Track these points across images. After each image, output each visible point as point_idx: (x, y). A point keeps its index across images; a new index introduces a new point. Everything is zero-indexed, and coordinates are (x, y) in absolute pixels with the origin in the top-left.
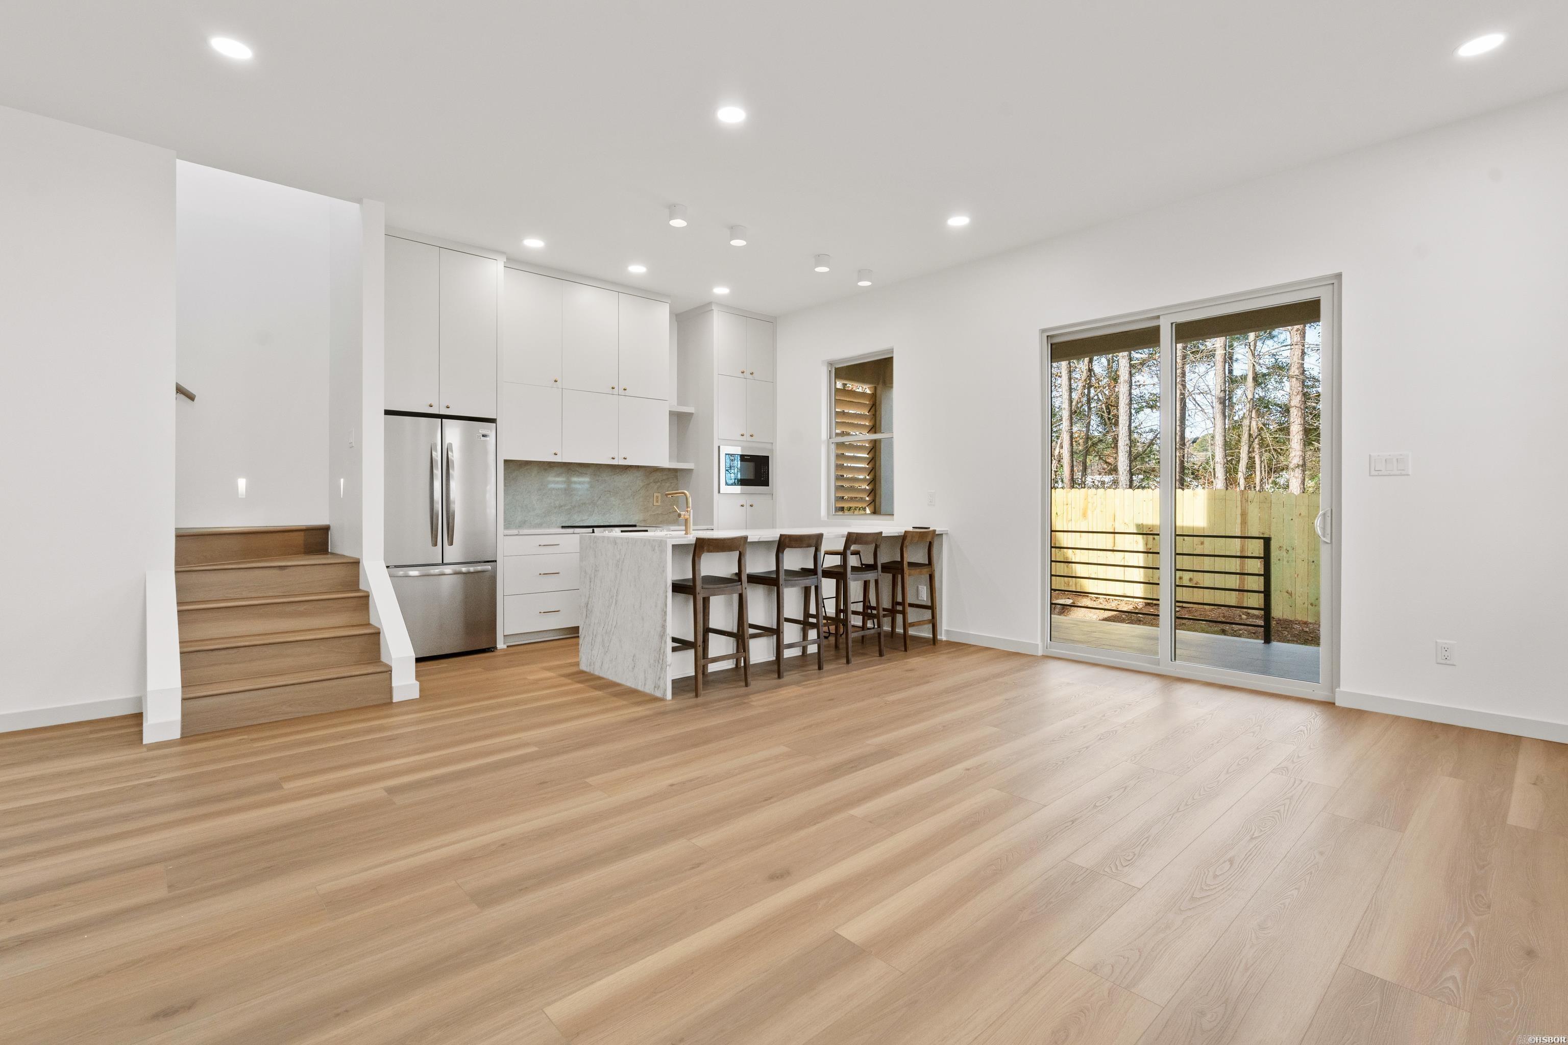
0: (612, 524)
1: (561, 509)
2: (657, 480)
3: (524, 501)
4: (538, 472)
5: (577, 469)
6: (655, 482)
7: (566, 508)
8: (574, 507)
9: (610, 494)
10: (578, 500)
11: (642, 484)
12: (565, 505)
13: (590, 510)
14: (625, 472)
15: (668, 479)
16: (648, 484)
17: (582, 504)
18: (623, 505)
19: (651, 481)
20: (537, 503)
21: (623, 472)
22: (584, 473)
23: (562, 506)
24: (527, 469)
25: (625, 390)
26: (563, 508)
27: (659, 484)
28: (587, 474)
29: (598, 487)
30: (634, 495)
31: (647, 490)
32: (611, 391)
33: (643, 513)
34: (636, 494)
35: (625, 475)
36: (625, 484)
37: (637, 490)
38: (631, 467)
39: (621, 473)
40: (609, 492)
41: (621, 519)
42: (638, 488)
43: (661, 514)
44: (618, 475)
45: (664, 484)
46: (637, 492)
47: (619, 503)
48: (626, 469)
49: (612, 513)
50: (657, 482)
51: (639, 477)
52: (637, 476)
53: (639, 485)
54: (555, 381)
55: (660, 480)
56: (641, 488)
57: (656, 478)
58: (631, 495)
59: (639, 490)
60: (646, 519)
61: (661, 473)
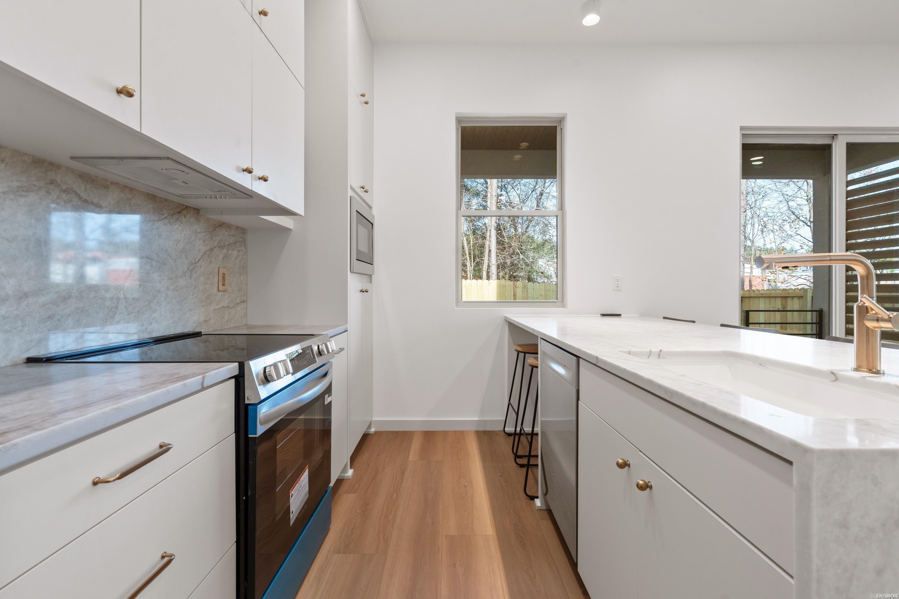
2: (222, 243)
6: (221, 247)
9: (152, 266)
11: (203, 249)
13: (108, 303)
14: (177, 219)
16: (212, 250)
18: (173, 290)
19: (216, 244)
22: (93, 203)
26: (31, 300)
27: (225, 251)
30: (192, 270)
31: (210, 262)
33: (204, 306)
34: (194, 268)
35: (177, 226)
36: (177, 245)
37: (197, 261)
38: (188, 209)
39: (171, 220)
40: (149, 261)
41: (171, 322)
42: (197, 256)
43: (228, 307)
44: (166, 224)
45: (231, 252)
46: (196, 263)
47: (167, 287)
48: (180, 212)
49: (156, 310)
50: (223, 247)
51: (200, 232)
52: (196, 231)
53: (199, 251)
55: (226, 244)
56: (202, 257)
57: (222, 240)
58: (188, 269)
59: (200, 260)
60: (208, 319)
61: (228, 232)
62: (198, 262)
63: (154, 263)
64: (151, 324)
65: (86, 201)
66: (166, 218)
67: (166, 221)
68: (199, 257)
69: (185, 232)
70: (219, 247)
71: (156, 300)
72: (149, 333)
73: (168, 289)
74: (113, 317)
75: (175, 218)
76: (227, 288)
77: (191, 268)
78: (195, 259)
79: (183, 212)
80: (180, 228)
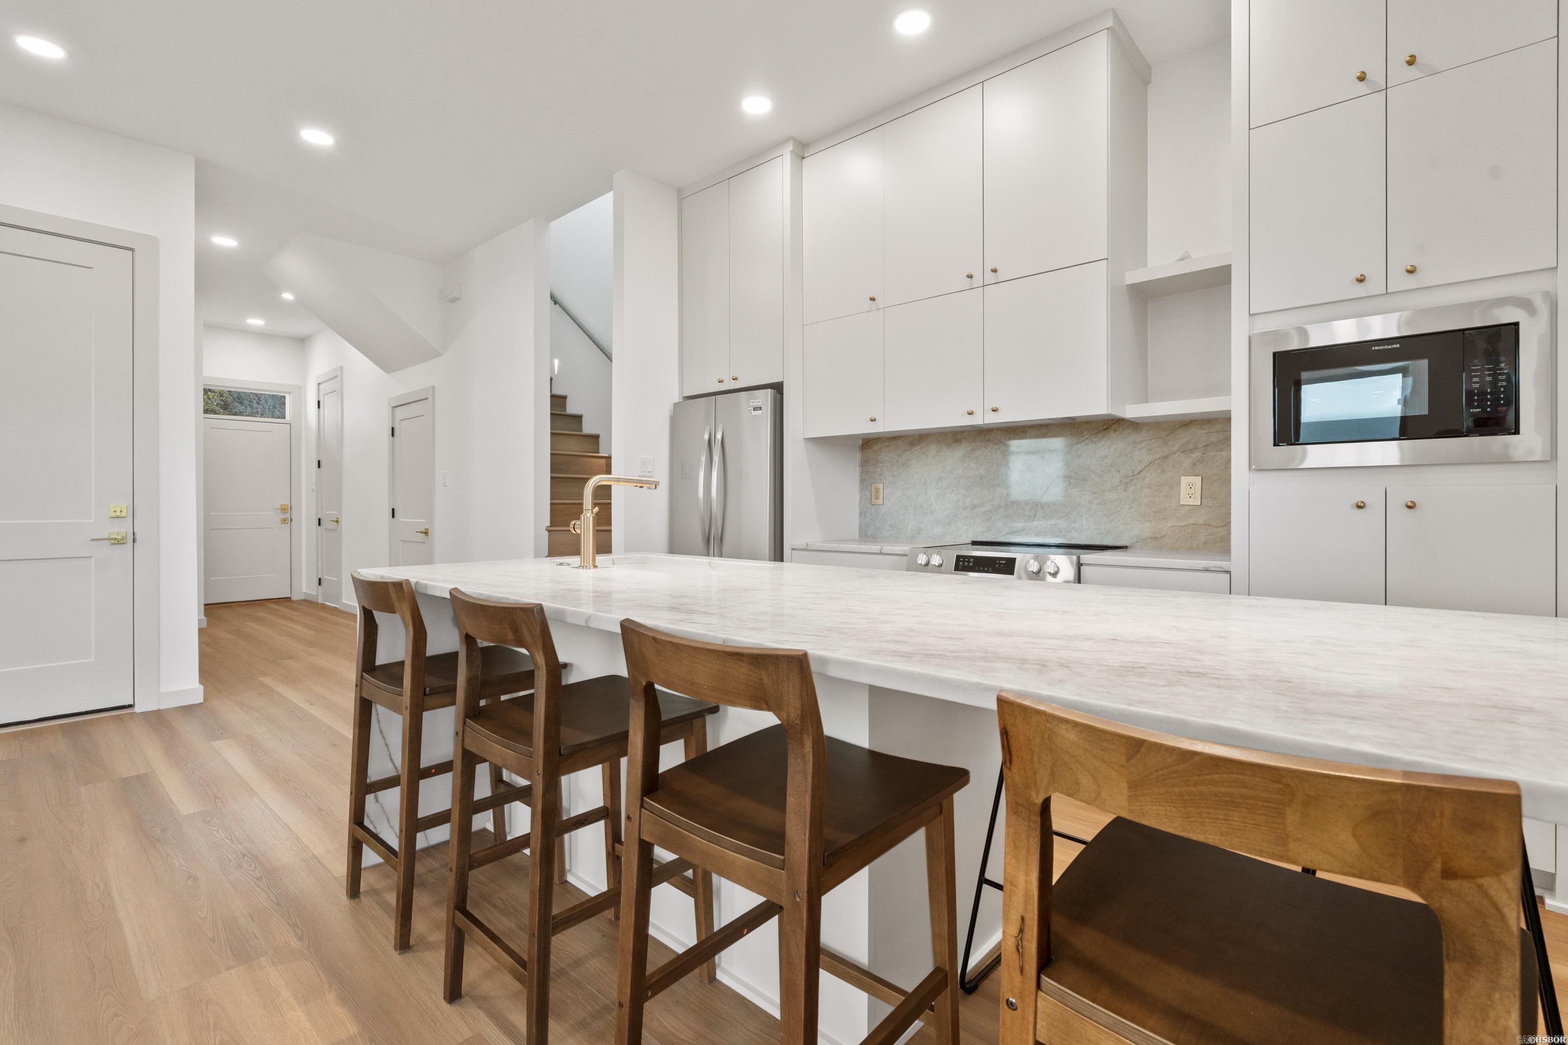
2: (1191, 446)
3: (917, 498)
4: (938, 451)
6: (1186, 451)
7: (984, 509)
9: (1070, 483)
11: (1147, 458)
13: (1027, 513)
14: (1103, 437)
15: (1225, 440)
17: (1013, 502)
18: (1099, 503)
19: (1175, 449)
20: (936, 502)
21: (1099, 434)
23: (975, 506)
24: (922, 448)
25: (995, 271)
26: (978, 509)
27: (1197, 455)
30: (1127, 483)
31: (1163, 472)
32: (967, 283)
33: (1150, 521)
34: (1132, 480)
35: (1103, 442)
36: (1103, 461)
37: (1136, 472)
38: (1120, 422)
39: (1094, 440)
40: (1067, 479)
41: (1095, 533)
42: (1136, 467)
43: (1206, 524)
45: (1214, 453)
46: (1134, 476)
47: (1089, 501)
48: (1107, 429)
49: (1075, 520)
50: (1191, 451)
51: (1142, 442)
52: (1134, 442)
53: (1141, 461)
54: (873, 299)
55: (1200, 446)
56: (1146, 467)
57: (1189, 442)
58: (1120, 482)
59: (1141, 471)
60: (1159, 537)
61: (1204, 429)
62: (1139, 473)
63: (1072, 481)
64: (1070, 532)
66: (1087, 439)
67: (1088, 441)
68: (1140, 468)
69: (1115, 446)
70: (1183, 451)
71: (1075, 512)
72: (1068, 539)
73: (1090, 502)
74: (1032, 523)
75: (1101, 436)
76: (1203, 501)
77: (1127, 481)
78: (1133, 473)
79: (1112, 427)
80: (1107, 444)
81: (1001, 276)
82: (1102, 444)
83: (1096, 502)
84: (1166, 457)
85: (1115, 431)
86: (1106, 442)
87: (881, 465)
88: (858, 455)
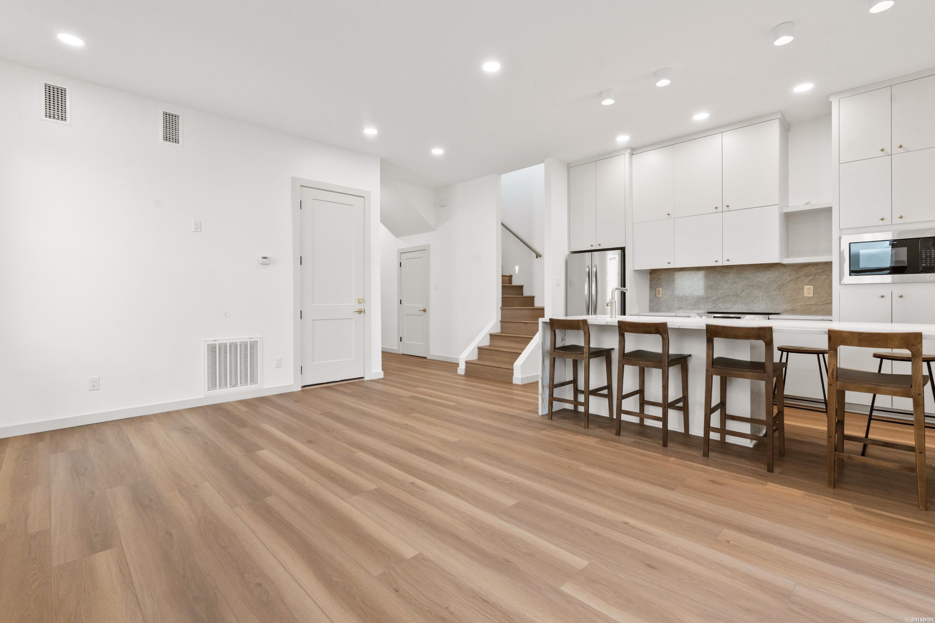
0: (756, 312)
1: (708, 300)
2: (808, 274)
5: (722, 270)
6: (806, 275)
7: (712, 299)
8: (719, 298)
9: (754, 288)
10: (722, 293)
11: (789, 278)
12: (711, 297)
14: (769, 270)
15: (825, 271)
17: (727, 296)
18: (767, 296)
19: (802, 275)
21: (767, 269)
22: (727, 273)
25: (728, 206)
27: (811, 277)
28: (730, 273)
29: (741, 283)
30: (780, 288)
31: (796, 284)
32: (715, 210)
33: (790, 303)
34: (782, 287)
36: (769, 278)
37: (784, 284)
38: (777, 264)
39: (765, 271)
40: (752, 287)
41: (765, 308)
42: (784, 282)
43: (815, 304)
44: (761, 273)
45: (818, 277)
47: (763, 295)
48: (771, 266)
49: (756, 303)
50: (809, 276)
51: (786, 272)
52: (783, 272)
53: (786, 280)
54: (669, 214)
55: (813, 274)
56: (788, 282)
57: (808, 272)
58: (777, 288)
59: (786, 284)
60: (794, 309)
61: (814, 267)
62: (785, 284)
63: (755, 287)
65: (725, 273)
66: (762, 270)
68: (786, 282)
69: (775, 273)
72: (753, 311)
73: (763, 296)
74: (736, 304)
75: (768, 269)
76: (814, 295)
77: (780, 287)
78: (783, 284)
79: (773, 266)
80: (771, 273)
81: (731, 208)
82: (768, 272)
83: (766, 295)
84: (797, 278)
85: (774, 267)
86: (771, 272)
87: (661, 280)
88: (648, 276)
